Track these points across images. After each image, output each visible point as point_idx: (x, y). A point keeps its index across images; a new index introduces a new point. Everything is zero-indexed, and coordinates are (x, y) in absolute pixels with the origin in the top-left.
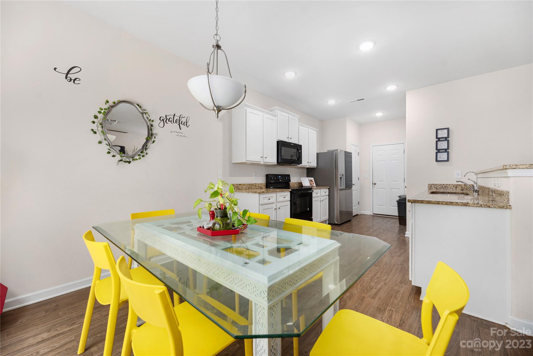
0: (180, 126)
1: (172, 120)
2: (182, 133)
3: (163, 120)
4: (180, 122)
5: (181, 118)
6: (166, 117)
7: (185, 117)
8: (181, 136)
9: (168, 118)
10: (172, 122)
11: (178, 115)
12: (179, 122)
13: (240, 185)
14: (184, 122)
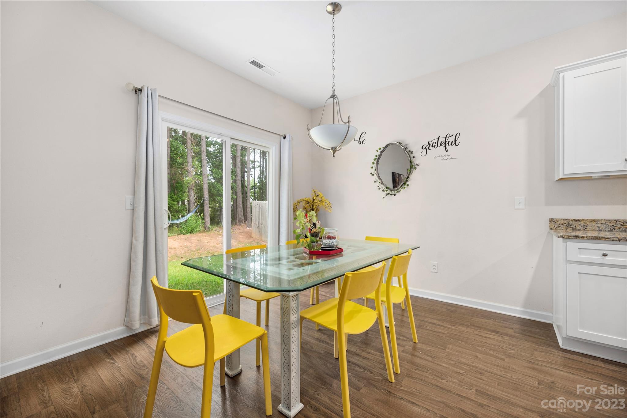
0: (446, 148)
1: (436, 145)
2: (449, 156)
3: (425, 148)
4: (447, 143)
5: (447, 138)
6: (429, 144)
7: (453, 135)
8: (447, 159)
9: (431, 144)
10: (436, 146)
11: (443, 136)
12: (445, 144)
13: (578, 220)
14: (452, 141)
